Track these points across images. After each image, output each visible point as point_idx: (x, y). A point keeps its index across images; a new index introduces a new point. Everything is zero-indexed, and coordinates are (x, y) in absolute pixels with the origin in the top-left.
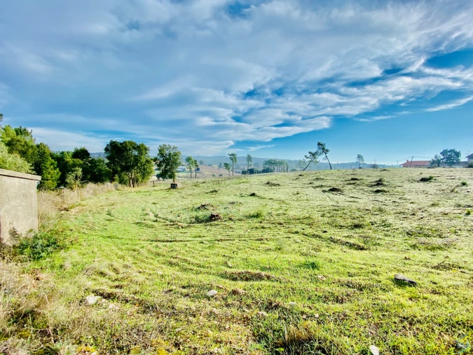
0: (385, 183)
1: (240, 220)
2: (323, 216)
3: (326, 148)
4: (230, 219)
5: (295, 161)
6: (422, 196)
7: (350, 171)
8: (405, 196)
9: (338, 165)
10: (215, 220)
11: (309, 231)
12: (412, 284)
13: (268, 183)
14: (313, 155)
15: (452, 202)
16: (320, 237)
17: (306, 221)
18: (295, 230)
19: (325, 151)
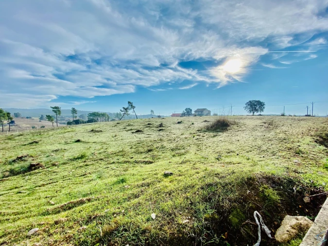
0: (163, 125)
1: (64, 164)
2: (131, 148)
3: (133, 105)
4: (54, 165)
5: (114, 114)
6: (178, 131)
7: (147, 120)
8: (172, 131)
9: (141, 116)
10: (35, 169)
11: (122, 159)
12: (171, 174)
13: (92, 131)
14: (126, 109)
15: (188, 132)
16: (129, 162)
17: (120, 154)
18: (112, 161)
19: (133, 107)
